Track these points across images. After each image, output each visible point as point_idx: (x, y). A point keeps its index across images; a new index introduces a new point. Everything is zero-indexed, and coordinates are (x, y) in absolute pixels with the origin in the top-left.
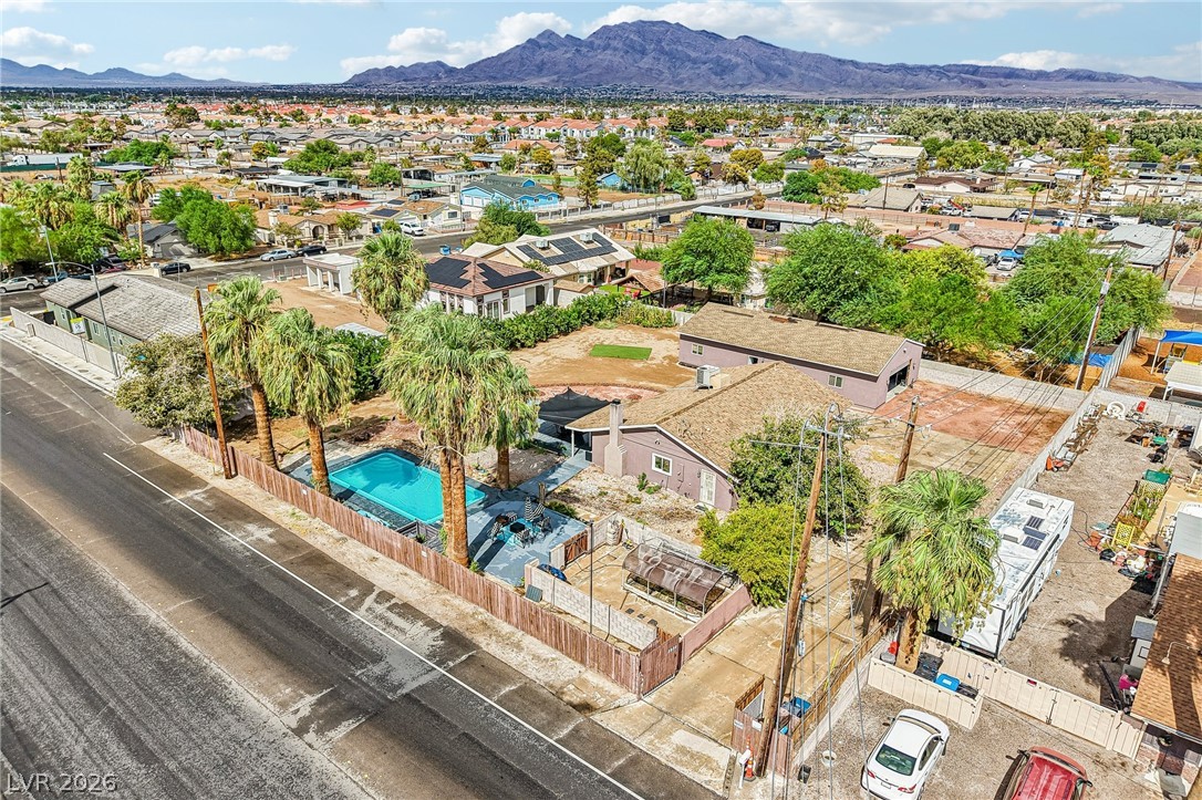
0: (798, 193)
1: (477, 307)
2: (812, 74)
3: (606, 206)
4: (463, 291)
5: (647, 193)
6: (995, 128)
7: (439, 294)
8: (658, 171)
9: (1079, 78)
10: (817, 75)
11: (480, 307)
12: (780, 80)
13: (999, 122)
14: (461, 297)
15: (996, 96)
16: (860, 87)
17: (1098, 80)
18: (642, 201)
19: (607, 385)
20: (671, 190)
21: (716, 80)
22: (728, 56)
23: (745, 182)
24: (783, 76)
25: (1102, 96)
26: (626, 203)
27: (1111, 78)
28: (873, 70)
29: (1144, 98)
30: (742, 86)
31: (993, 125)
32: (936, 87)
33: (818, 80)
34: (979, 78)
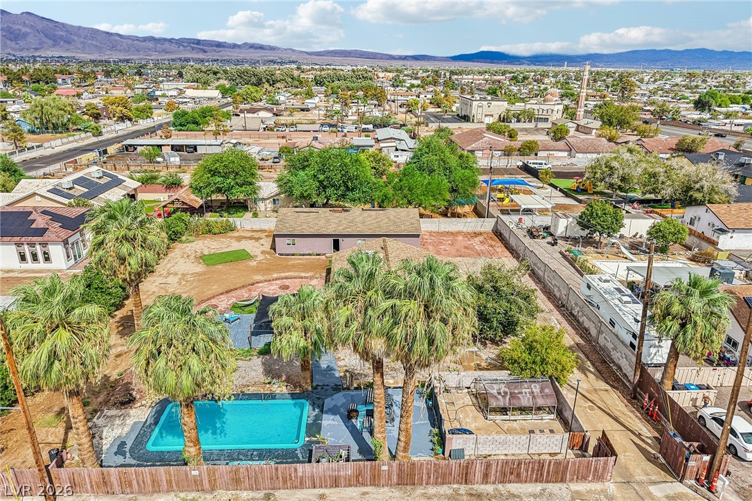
0: (184, 125)
1: (64, 250)
2: (89, 42)
3: (38, 147)
4: (45, 238)
5: (56, 133)
6: (245, 77)
7: (14, 247)
8: (62, 116)
9: (256, 48)
10: (94, 42)
11: (67, 249)
12: (66, 46)
13: (246, 74)
14: (44, 244)
15: (215, 58)
16: (127, 51)
17: (265, 49)
18: (65, 140)
19: (253, 284)
20: (80, 130)
21: (13, 44)
22: (17, 27)
23: (130, 120)
24: (69, 43)
25: (271, 58)
26: (53, 143)
27: (272, 49)
28: (133, 41)
29: (291, 59)
30: (36, 49)
31: (243, 76)
32: (179, 52)
33: (96, 46)
34: (202, 47)
